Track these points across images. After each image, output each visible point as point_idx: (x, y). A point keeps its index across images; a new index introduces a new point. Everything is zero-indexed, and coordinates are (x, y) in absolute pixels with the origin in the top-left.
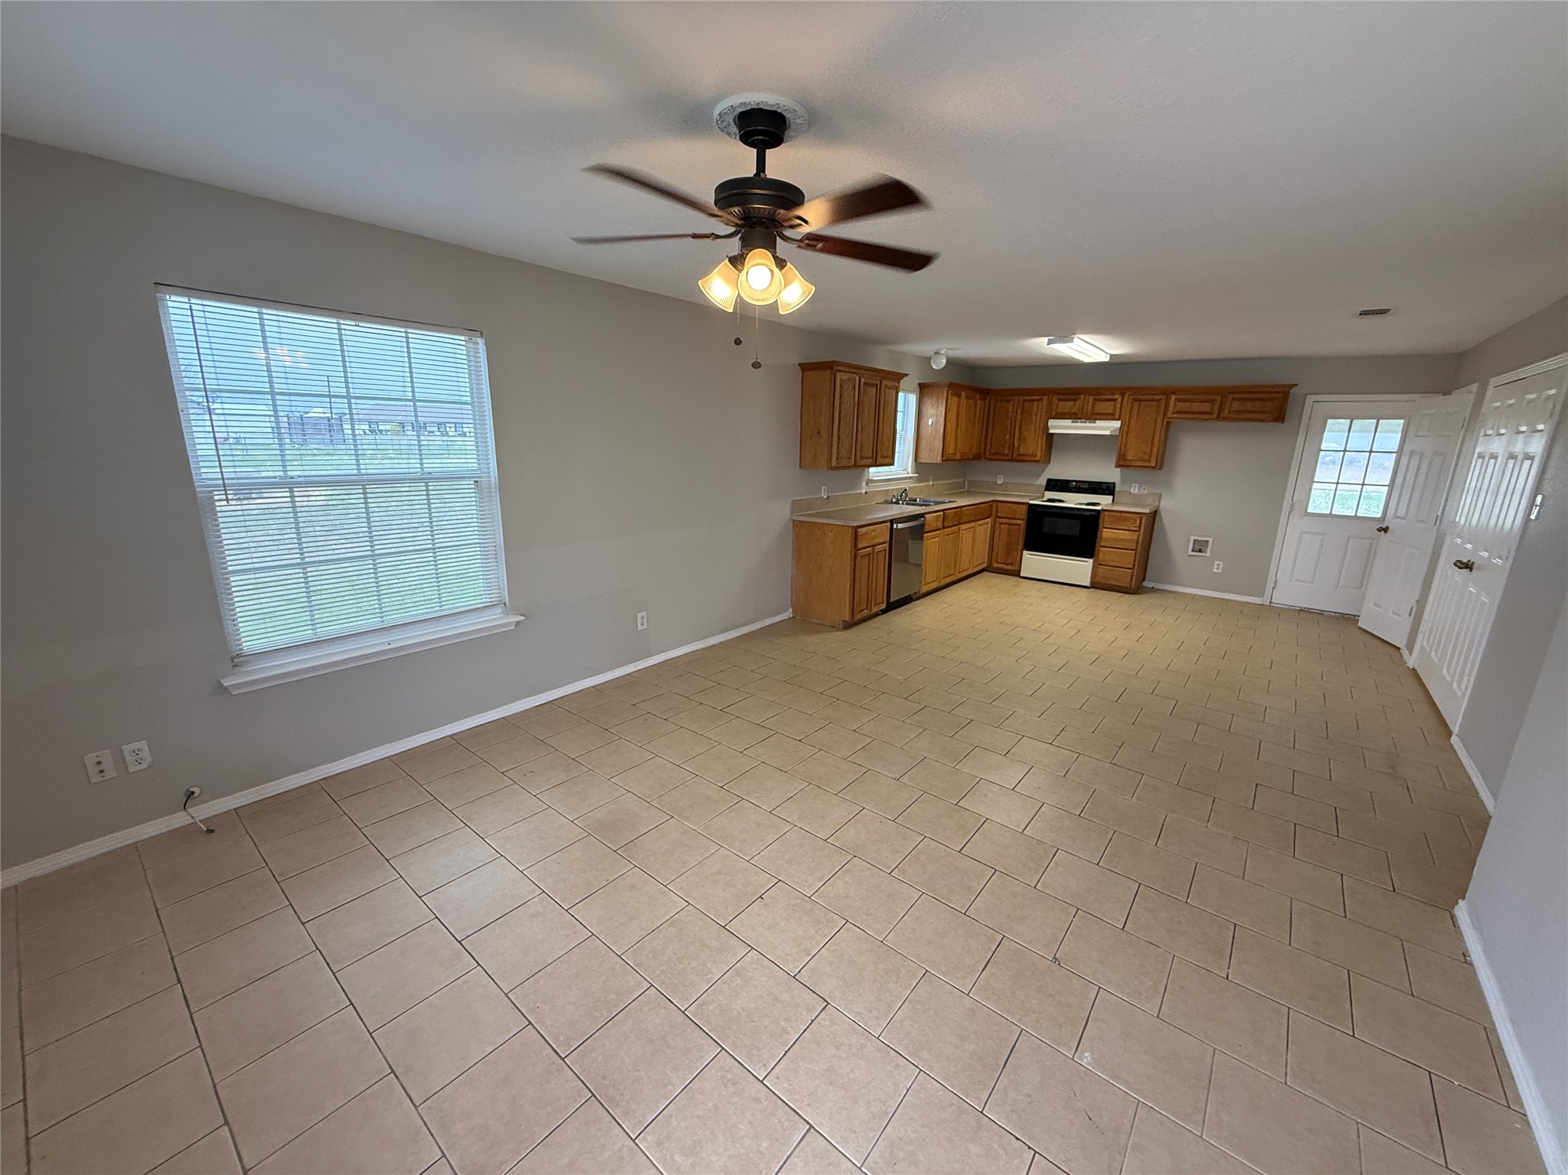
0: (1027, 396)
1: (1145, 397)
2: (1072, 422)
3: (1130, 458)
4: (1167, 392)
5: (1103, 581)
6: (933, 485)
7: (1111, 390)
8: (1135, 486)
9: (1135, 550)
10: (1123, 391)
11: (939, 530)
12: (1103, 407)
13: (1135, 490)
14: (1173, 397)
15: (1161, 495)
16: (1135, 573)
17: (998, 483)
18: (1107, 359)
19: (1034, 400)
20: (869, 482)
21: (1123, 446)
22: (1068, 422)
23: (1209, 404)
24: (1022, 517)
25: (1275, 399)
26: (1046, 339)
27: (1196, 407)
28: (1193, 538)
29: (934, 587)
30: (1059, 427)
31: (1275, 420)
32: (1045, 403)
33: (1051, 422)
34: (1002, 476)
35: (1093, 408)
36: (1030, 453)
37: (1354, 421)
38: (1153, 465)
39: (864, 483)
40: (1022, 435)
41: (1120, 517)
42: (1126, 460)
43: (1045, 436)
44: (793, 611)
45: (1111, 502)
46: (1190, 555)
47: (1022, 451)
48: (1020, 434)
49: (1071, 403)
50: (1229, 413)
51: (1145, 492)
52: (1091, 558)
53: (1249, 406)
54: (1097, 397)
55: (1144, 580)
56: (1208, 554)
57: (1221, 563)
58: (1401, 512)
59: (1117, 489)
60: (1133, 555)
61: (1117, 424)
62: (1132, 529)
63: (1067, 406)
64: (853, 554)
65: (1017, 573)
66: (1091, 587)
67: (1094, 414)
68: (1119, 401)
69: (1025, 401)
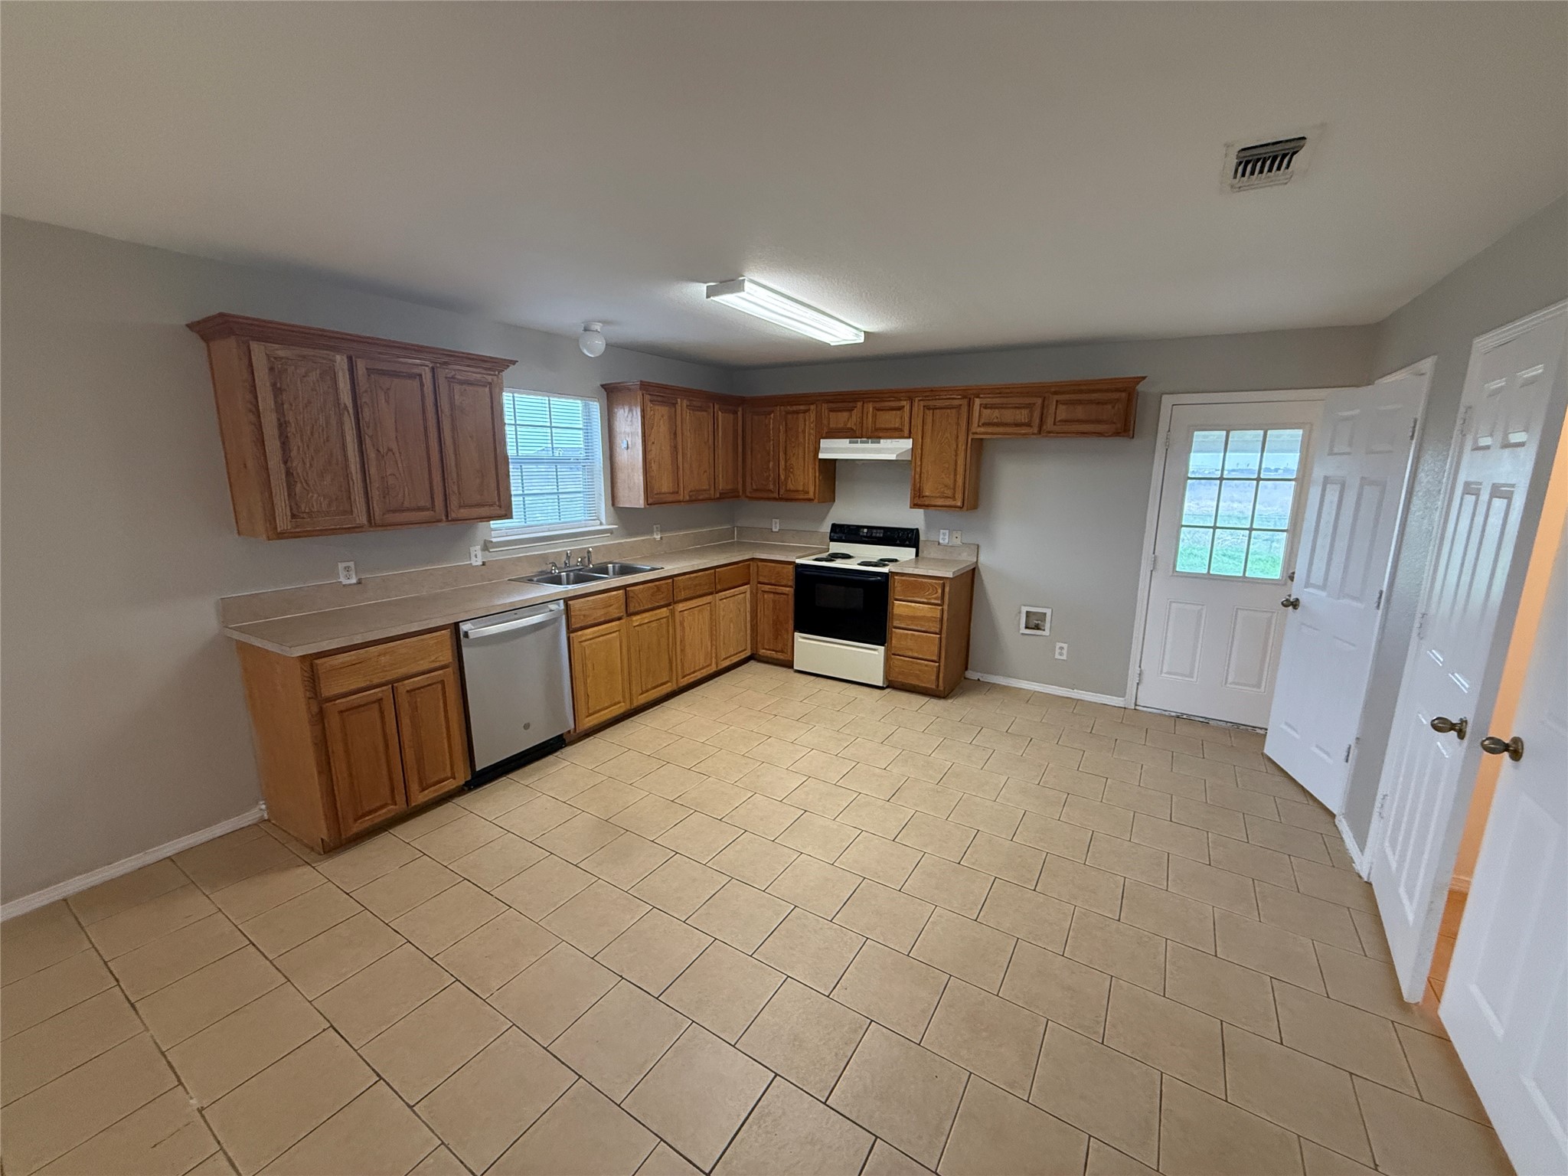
0: (792, 405)
1: (939, 403)
2: (850, 443)
3: (927, 494)
4: (969, 395)
5: (901, 679)
6: (661, 538)
7: (895, 395)
8: (944, 534)
9: (940, 633)
10: (911, 395)
11: (619, 619)
12: (889, 419)
13: (944, 538)
14: (977, 401)
15: (978, 546)
16: (942, 667)
17: (774, 530)
18: (861, 340)
19: (797, 412)
20: (487, 546)
21: (917, 476)
22: (844, 443)
23: (1025, 412)
24: (790, 583)
25: (1118, 400)
26: (703, 288)
27: (1009, 415)
28: (1024, 609)
29: (622, 710)
30: (835, 449)
31: (1117, 434)
32: (813, 416)
33: (824, 443)
34: (778, 521)
35: (874, 422)
36: (801, 488)
37: (1232, 433)
38: (959, 504)
39: (478, 548)
40: (789, 462)
41: (916, 584)
42: (923, 497)
43: (817, 463)
44: (267, 808)
45: (914, 556)
46: (1022, 634)
47: (791, 486)
48: (786, 462)
49: (846, 414)
50: (1054, 424)
51: (958, 542)
52: (882, 645)
53: (1080, 412)
54: (878, 405)
55: (966, 669)
56: (1047, 633)
57: (1065, 646)
58: (1317, 576)
59: (922, 538)
60: (937, 642)
61: (906, 444)
62: (933, 601)
63: (840, 419)
64: (315, 709)
65: (789, 664)
66: (888, 687)
67: (877, 430)
68: (907, 408)
69: (788, 413)
